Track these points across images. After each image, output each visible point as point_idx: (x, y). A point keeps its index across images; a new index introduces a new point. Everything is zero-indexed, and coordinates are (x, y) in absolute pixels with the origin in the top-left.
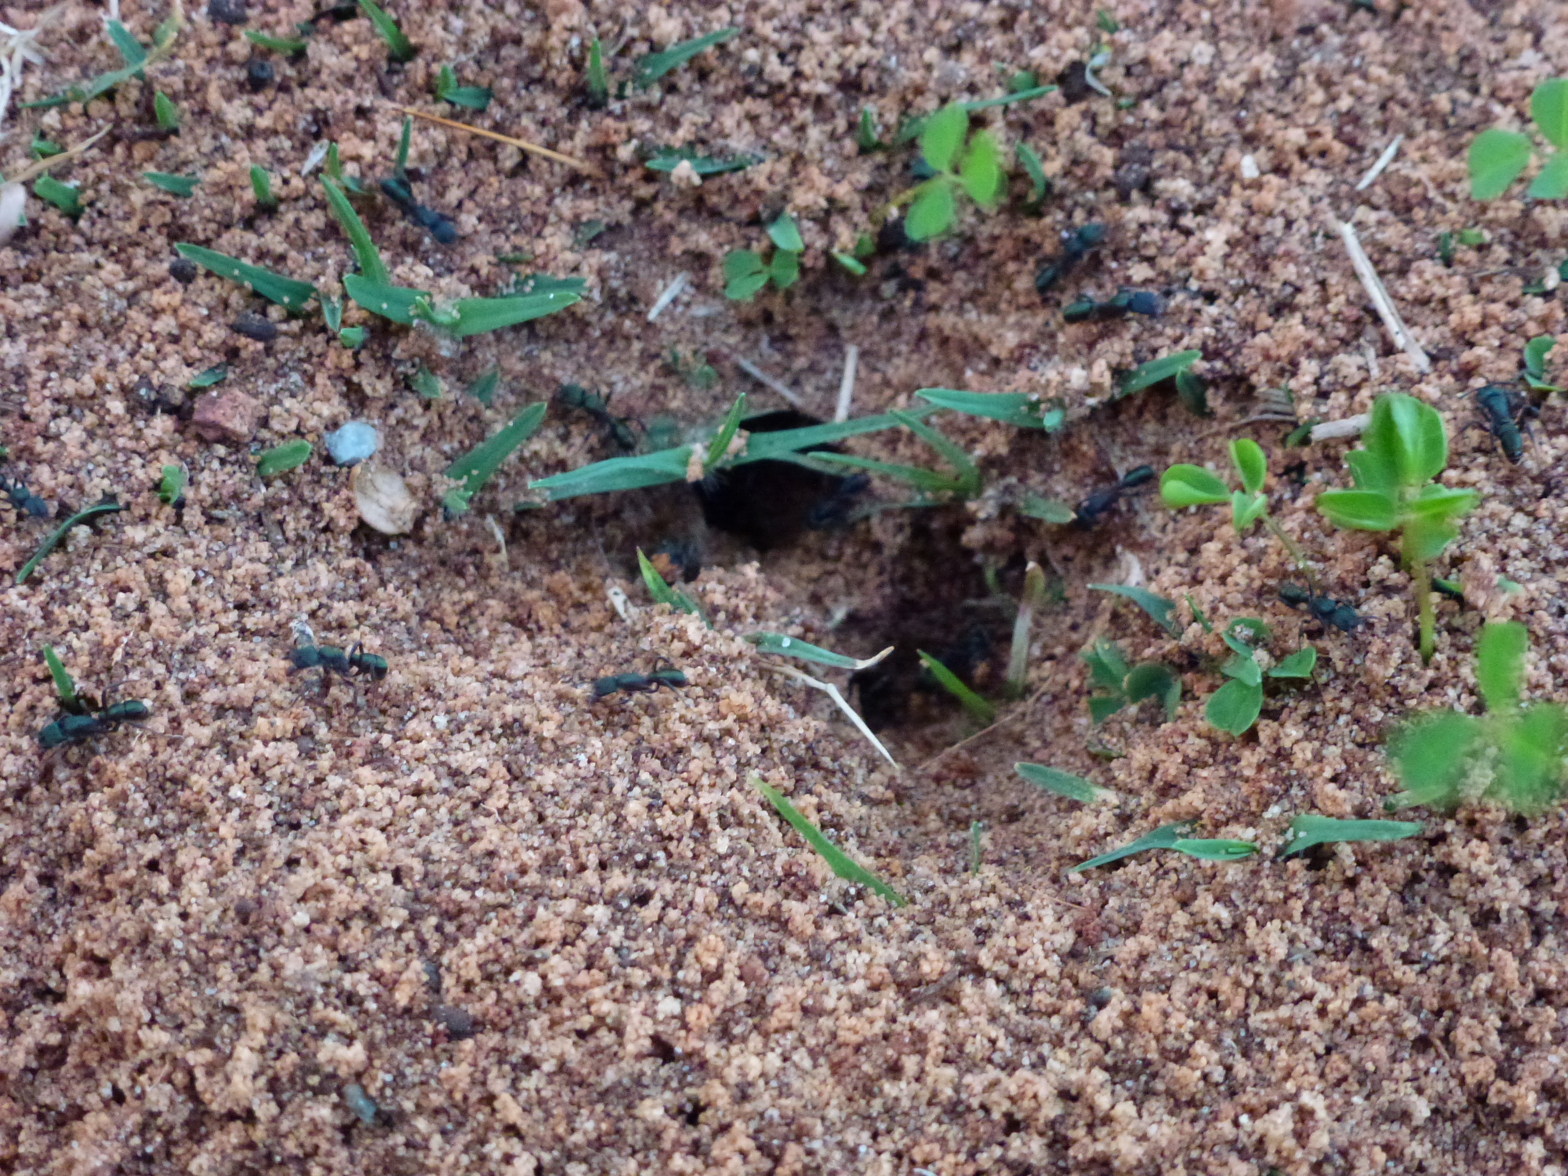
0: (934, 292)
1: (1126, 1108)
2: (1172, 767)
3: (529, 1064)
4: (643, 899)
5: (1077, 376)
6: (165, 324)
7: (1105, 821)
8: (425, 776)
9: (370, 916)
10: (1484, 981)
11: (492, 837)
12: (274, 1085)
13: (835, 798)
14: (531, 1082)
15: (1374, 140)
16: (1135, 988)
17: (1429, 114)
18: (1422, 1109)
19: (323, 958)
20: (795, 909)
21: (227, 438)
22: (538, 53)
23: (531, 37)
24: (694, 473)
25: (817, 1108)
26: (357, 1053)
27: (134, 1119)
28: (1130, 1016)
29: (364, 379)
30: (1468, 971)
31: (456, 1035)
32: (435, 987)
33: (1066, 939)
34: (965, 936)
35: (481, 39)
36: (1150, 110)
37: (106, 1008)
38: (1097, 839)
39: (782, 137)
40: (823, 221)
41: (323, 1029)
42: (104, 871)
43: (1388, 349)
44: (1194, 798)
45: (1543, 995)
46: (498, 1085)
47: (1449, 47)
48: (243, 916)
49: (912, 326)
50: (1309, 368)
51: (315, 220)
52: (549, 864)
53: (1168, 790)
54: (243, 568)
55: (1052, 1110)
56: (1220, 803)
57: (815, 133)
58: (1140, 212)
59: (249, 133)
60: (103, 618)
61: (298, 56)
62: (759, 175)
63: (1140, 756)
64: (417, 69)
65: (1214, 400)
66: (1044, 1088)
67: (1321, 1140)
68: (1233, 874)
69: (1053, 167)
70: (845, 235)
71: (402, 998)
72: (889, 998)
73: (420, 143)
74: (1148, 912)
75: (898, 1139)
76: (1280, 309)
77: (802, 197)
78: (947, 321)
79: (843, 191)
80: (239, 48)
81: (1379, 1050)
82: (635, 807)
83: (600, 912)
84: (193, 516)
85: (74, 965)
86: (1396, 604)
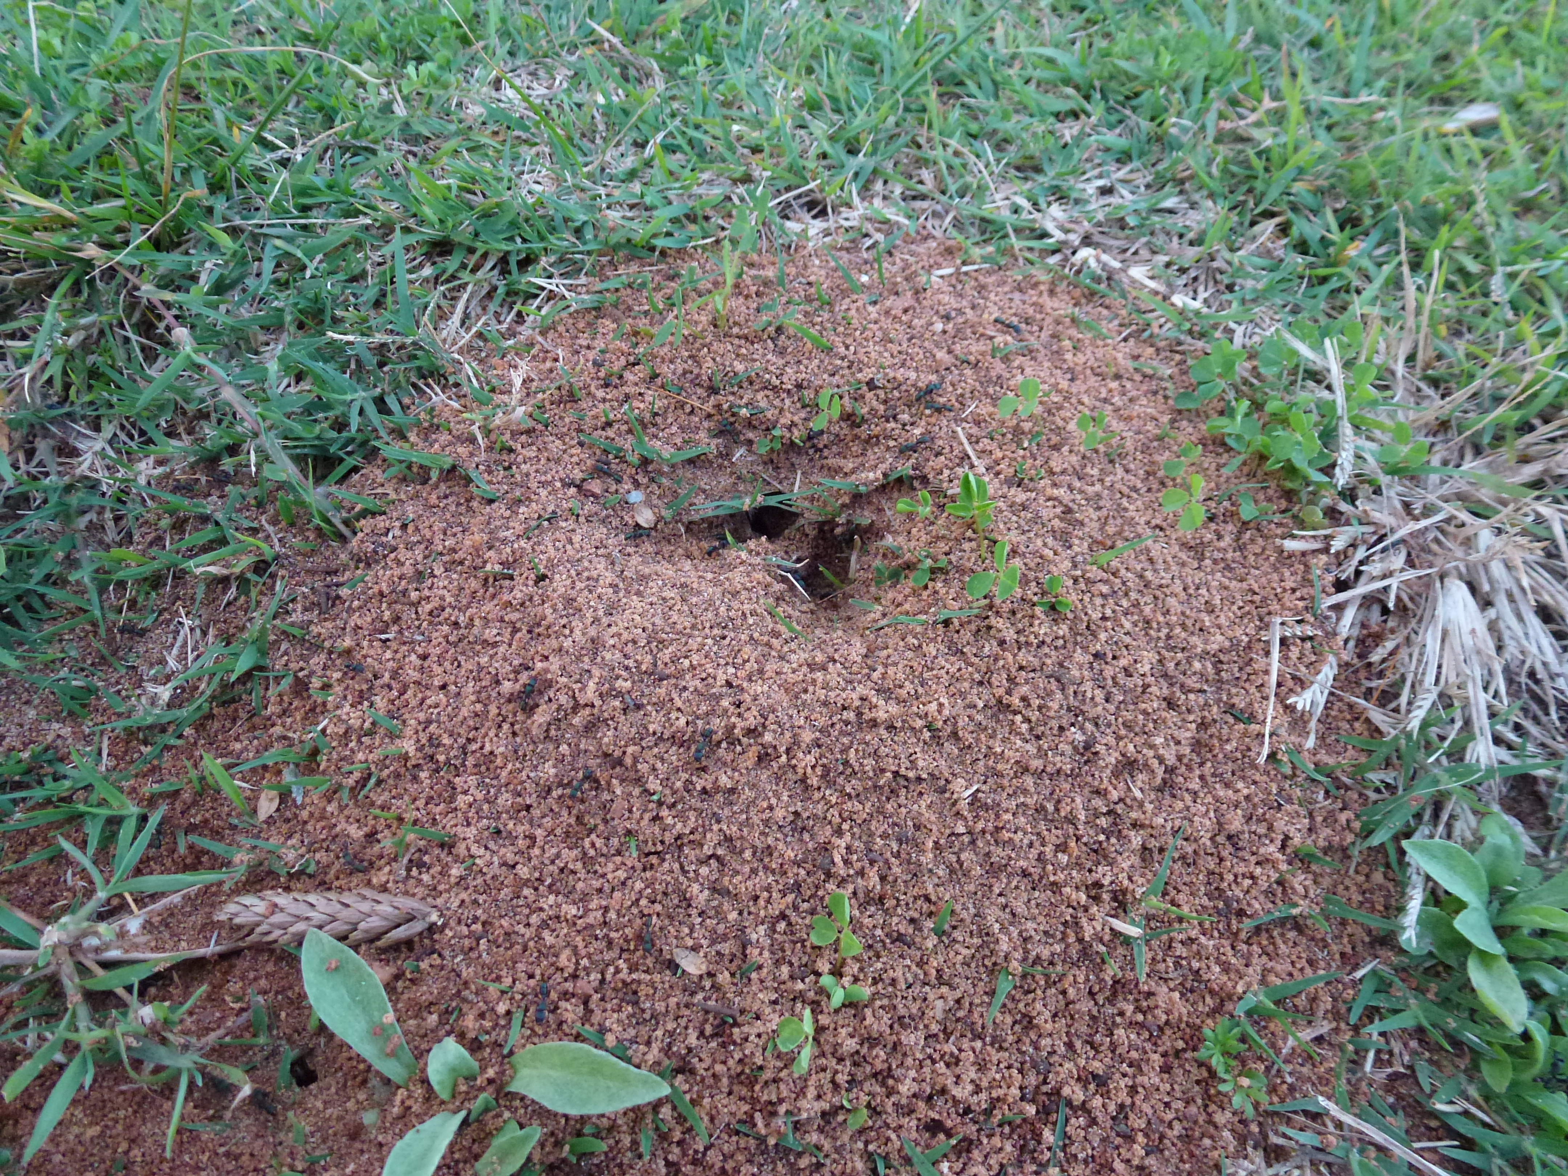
0: (826, 452)
1: (882, 702)
2: (900, 598)
3: (685, 688)
4: (724, 638)
5: (871, 475)
6: (575, 459)
7: (878, 615)
8: (654, 599)
9: (634, 642)
10: (1001, 663)
11: (675, 617)
12: (601, 695)
13: (790, 610)
14: (685, 695)
15: (968, 402)
16: (886, 666)
17: (987, 395)
18: (981, 704)
19: (618, 655)
20: (774, 641)
21: (594, 495)
22: (698, 376)
23: (696, 371)
24: (746, 508)
25: (780, 703)
26: (628, 684)
27: (554, 706)
28: (884, 676)
29: (639, 478)
30: (996, 660)
31: (661, 679)
32: (655, 665)
33: (864, 651)
34: (830, 650)
35: (680, 371)
36: (896, 393)
37: (547, 671)
38: (875, 621)
39: (777, 402)
40: (789, 429)
41: (618, 677)
42: (548, 627)
43: (972, 466)
44: (907, 606)
45: (1021, 668)
46: (675, 695)
47: (993, 374)
48: (593, 641)
49: (819, 464)
50: (946, 472)
51: (625, 428)
52: (693, 627)
53: (899, 605)
54: (597, 536)
55: (857, 703)
56: (917, 607)
57: (787, 402)
58: (892, 425)
59: (604, 400)
60: (552, 552)
61: (621, 377)
62: (769, 414)
63: (890, 595)
64: (659, 381)
65: (916, 484)
66: (854, 696)
67: (946, 712)
68: (919, 629)
69: (865, 410)
70: (796, 432)
71: (644, 668)
72: (805, 669)
73: (658, 404)
74: (891, 643)
75: (806, 712)
76: (938, 454)
77: (783, 421)
78: (831, 462)
79: (796, 419)
80: (602, 374)
81: (966, 685)
82: (723, 609)
83: (709, 641)
84: (582, 519)
85: (537, 658)
86: (974, 544)
